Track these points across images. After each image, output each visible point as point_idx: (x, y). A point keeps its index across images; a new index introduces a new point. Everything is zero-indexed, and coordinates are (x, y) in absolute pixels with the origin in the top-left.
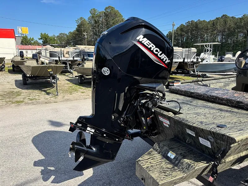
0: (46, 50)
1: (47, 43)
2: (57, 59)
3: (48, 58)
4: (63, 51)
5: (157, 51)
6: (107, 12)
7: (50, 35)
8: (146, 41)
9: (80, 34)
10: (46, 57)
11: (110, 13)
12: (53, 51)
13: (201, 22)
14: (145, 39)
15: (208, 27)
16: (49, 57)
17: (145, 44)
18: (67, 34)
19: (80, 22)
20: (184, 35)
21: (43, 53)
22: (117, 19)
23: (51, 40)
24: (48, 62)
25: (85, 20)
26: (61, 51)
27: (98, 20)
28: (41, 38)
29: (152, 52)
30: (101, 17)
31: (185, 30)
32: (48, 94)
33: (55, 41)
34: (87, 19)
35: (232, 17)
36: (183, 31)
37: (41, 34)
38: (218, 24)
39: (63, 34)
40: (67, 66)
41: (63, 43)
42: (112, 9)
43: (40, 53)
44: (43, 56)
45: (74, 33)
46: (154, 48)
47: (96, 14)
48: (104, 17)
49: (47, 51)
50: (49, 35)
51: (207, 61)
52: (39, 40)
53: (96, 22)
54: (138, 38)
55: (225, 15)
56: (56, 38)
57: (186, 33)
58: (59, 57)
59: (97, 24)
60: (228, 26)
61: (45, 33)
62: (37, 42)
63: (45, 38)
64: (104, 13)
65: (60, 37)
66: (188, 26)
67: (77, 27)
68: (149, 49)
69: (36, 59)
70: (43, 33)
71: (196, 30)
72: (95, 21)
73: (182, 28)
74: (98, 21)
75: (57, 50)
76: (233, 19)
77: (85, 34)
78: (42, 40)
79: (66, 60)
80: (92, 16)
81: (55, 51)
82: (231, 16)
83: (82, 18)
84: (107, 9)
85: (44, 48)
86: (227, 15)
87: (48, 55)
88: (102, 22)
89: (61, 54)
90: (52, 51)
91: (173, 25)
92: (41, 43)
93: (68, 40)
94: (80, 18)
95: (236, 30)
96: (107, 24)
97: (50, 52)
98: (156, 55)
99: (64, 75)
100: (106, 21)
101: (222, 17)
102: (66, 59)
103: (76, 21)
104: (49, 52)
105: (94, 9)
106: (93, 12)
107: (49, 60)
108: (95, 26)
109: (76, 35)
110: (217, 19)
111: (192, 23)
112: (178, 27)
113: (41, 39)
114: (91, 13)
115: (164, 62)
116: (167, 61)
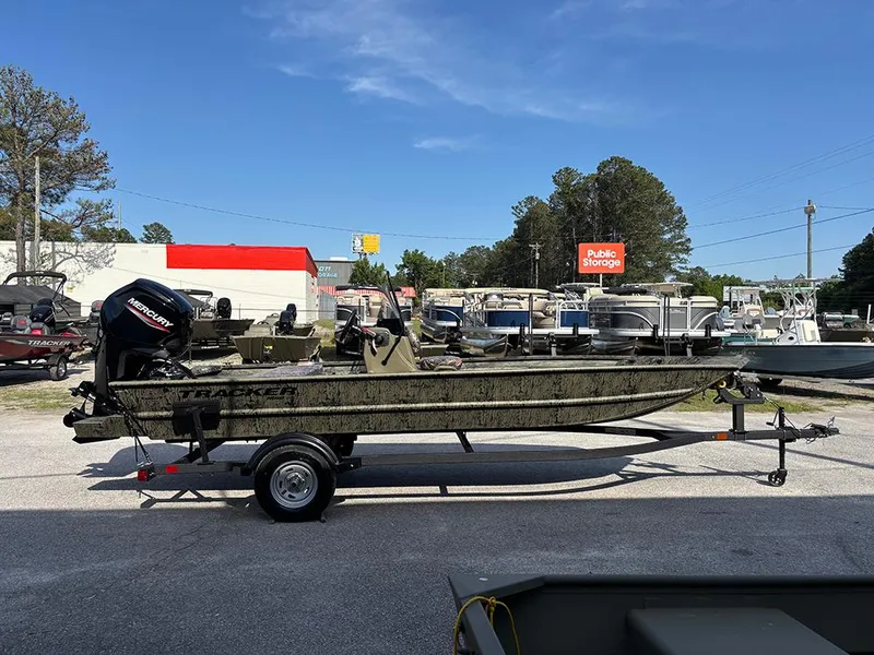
5: (151, 313)
6: (608, 174)
8: (137, 304)
11: (616, 178)
14: (137, 302)
17: (136, 306)
18: (491, 249)
19: (525, 210)
22: (637, 195)
25: (539, 203)
28: (402, 263)
29: (145, 315)
30: (589, 191)
33: (442, 271)
34: (545, 200)
37: (406, 252)
39: (479, 249)
42: (622, 164)
45: (507, 245)
46: (147, 311)
47: (573, 183)
48: (599, 190)
50: (425, 255)
53: (571, 208)
54: (129, 301)
56: (445, 264)
61: (417, 251)
63: (416, 263)
64: (597, 179)
65: (469, 259)
67: (516, 226)
70: (411, 251)
72: (569, 205)
74: (579, 206)
78: (406, 270)
80: (559, 191)
83: (532, 197)
84: (605, 167)
88: (591, 206)
91: (810, 212)
93: (490, 266)
94: (527, 199)
98: (151, 318)
100: (605, 203)
103: (512, 208)
105: (567, 169)
106: (564, 178)
109: (515, 250)
113: (404, 266)
114: (555, 181)
115: (163, 326)
116: (168, 324)
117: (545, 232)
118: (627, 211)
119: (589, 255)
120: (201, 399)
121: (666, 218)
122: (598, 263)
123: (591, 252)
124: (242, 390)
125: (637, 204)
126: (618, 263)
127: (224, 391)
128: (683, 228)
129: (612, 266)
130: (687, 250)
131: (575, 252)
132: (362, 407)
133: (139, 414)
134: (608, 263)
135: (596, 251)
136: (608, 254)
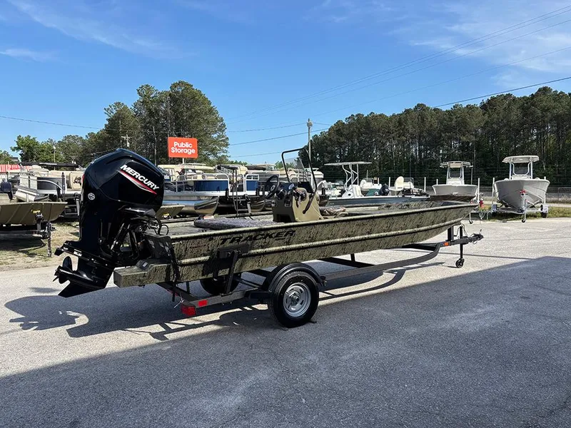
0: (30, 174)
1: (32, 158)
2: (55, 192)
3: (33, 190)
4: (69, 177)
5: (142, 178)
6: (178, 92)
7: (41, 140)
8: (130, 170)
9: (113, 140)
10: (29, 188)
11: (183, 96)
12: (46, 176)
13: (374, 118)
14: (129, 168)
15: (389, 127)
16: (36, 188)
17: (129, 172)
18: (84, 138)
19: (114, 111)
20: (344, 143)
21: (23, 181)
22: (197, 108)
23: (43, 151)
24: (32, 198)
25: (125, 108)
26: (63, 176)
27: (155, 109)
28: (17, 146)
29: (137, 179)
30: (163, 102)
31: (346, 132)
32: (32, 255)
33: (53, 153)
34: (130, 106)
35: (435, 110)
36: (341, 135)
37: (19, 137)
38: (409, 121)
39: (73, 137)
40: (76, 207)
41: (74, 157)
42: (188, 86)
43: (15, 181)
44: (22, 187)
45: (99, 136)
46: (139, 176)
47: (151, 96)
48: (171, 102)
49: (31, 177)
50: (37, 140)
51: (350, 195)
52: (13, 150)
53: (151, 114)
54: (122, 168)
55: (422, 105)
56: (55, 148)
57: (348, 139)
58: (58, 190)
59: (154, 117)
60: (428, 125)
61: (29, 136)
62: (8, 155)
63: (29, 147)
64: (170, 95)
65: (66, 145)
66: (350, 125)
67: (107, 123)
68: (134, 177)
69: (8, 193)
70: (24, 136)
71: (367, 134)
72: (150, 110)
73: (339, 130)
74: (156, 112)
75: (55, 174)
76: (437, 113)
77: (126, 138)
78: (20, 152)
79: (74, 195)
80: (142, 100)
81: (50, 176)
82: (432, 107)
83: (119, 103)
84: (175, 87)
85: (26, 171)
86: (424, 105)
87: (34, 185)
88: (165, 112)
89: (63, 184)
90: (43, 176)
91: (309, 125)
92: (17, 158)
93: (86, 150)
94: (116, 104)
95: (443, 135)
96: (177, 118)
97: (38, 178)
98: (142, 182)
99: (69, 225)
100: (175, 111)
101: (416, 108)
102: (73, 192)
103: (105, 109)
104: (36, 178)
105: (147, 86)
106: (145, 92)
107: (35, 194)
108: (149, 122)
109: (105, 139)
110: (407, 111)
111: (358, 120)
112: (332, 127)
113: (18, 149)
114: (139, 93)
115: (152, 189)
116: (156, 187)
117: (130, 128)
118: (190, 117)
119: (175, 145)
120: (235, 244)
121: (214, 124)
122: (181, 151)
123: (176, 144)
124: (262, 235)
125: (198, 115)
126: (193, 151)
127: (251, 237)
128: (223, 131)
129: (190, 153)
130: (227, 145)
131: (165, 142)
132: (326, 242)
133: (183, 261)
134: (187, 151)
135: (180, 143)
136: (187, 145)
